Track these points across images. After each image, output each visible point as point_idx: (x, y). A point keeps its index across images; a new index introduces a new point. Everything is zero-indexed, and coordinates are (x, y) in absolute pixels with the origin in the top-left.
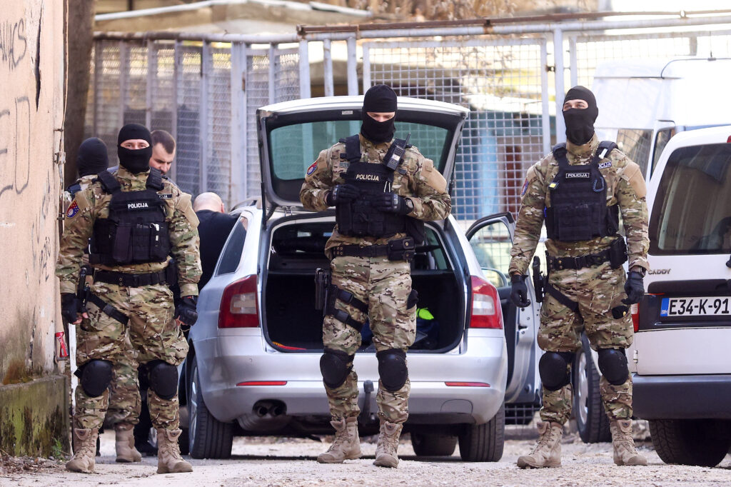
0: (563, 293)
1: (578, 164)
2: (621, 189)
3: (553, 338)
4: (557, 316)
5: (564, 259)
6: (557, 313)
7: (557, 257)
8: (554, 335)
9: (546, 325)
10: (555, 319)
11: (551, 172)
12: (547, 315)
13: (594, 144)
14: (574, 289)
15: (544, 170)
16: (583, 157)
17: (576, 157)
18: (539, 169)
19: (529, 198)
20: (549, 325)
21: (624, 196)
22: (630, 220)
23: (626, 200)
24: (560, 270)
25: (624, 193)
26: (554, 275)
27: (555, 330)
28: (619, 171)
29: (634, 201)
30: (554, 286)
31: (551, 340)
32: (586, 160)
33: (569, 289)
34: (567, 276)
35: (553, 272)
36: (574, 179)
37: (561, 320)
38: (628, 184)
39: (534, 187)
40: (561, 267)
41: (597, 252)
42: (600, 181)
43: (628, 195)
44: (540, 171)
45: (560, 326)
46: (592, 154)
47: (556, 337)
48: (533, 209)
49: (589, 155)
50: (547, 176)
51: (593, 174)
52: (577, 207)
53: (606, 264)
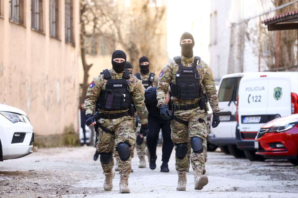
0: (181, 119)
1: (187, 66)
2: (206, 77)
3: (181, 137)
4: (181, 128)
5: (181, 106)
6: (180, 127)
7: (178, 105)
8: (181, 136)
9: (177, 133)
10: (180, 130)
11: (176, 69)
12: (176, 129)
13: (193, 58)
14: (185, 117)
15: (171, 67)
16: (189, 63)
17: (186, 63)
18: (169, 66)
19: (164, 78)
20: (178, 133)
21: (208, 80)
22: (211, 90)
23: (208, 82)
24: (179, 110)
25: (208, 79)
26: (176, 112)
27: (181, 134)
28: (205, 70)
29: (211, 82)
30: (177, 117)
31: (180, 138)
32: (190, 64)
33: (183, 117)
34: (182, 112)
35: (176, 111)
36: (187, 73)
37: (183, 130)
38: (209, 75)
39: (167, 74)
40: (179, 109)
41: (194, 103)
42: (197, 74)
43: (209, 80)
44: (170, 67)
45: (183, 132)
46: (193, 62)
47: (182, 136)
48: (166, 83)
49: (191, 62)
50: (174, 70)
51: (194, 71)
52: (189, 85)
53: (199, 107)
